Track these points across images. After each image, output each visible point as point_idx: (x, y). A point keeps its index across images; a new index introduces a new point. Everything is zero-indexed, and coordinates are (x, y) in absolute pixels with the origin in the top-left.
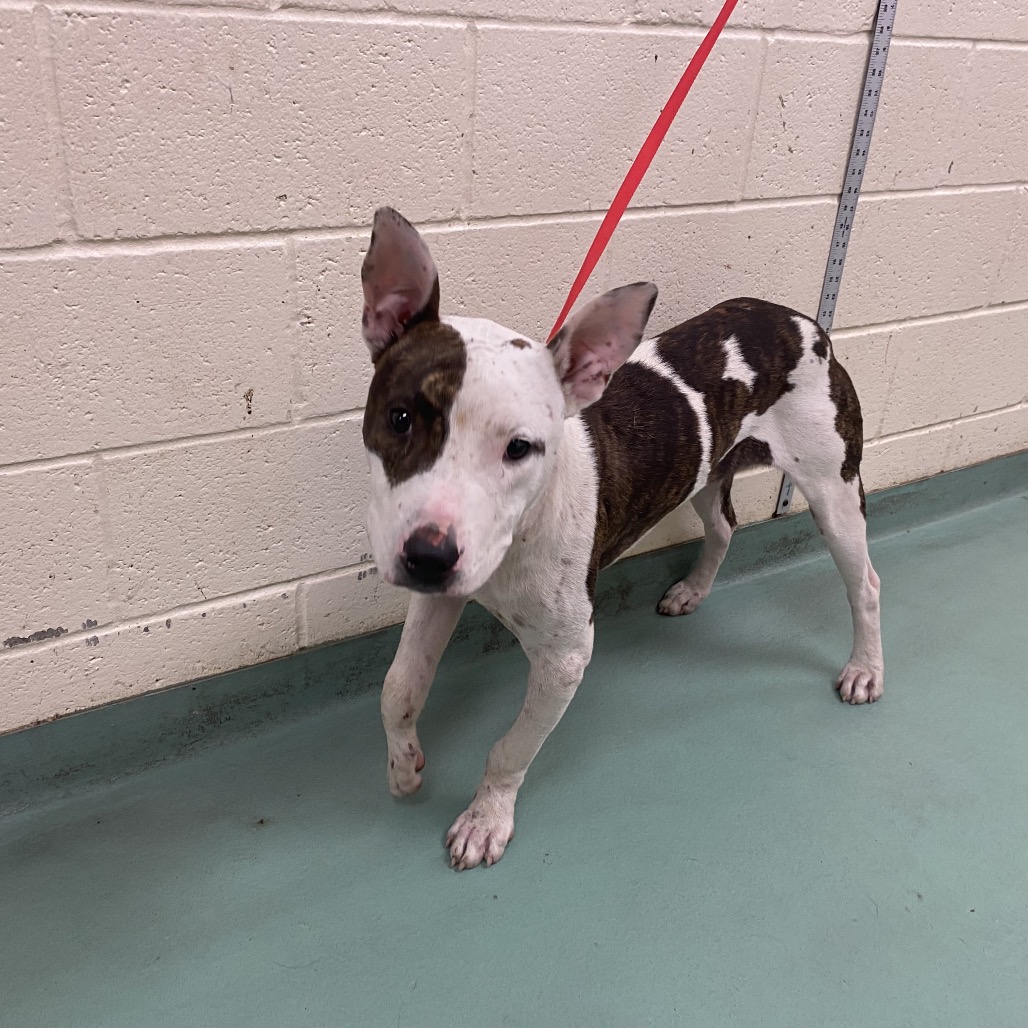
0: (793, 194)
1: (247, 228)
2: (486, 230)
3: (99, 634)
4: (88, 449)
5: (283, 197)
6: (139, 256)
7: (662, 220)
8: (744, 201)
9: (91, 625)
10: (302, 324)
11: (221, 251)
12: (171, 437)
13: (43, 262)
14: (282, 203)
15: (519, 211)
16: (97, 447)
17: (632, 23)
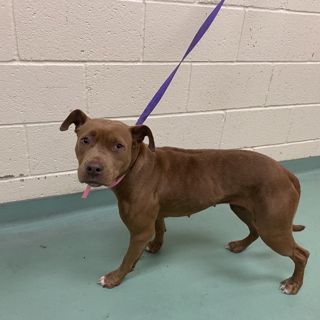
0: (255, 60)
1: (72, 60)
2: (148, 65)
3: (24, 178)
4: (22, 122)
5: (83, 51)
6: (38, 66)
7: (209, 66)
8: (237, 61)
9: (21, 175)
10: (88, 90)
11: (63, 66)
12: (47, 121)
13: (9, 66)
14: (82, 53)
15: (159, 60)
16: (24, 122)
17: (198, 3)
